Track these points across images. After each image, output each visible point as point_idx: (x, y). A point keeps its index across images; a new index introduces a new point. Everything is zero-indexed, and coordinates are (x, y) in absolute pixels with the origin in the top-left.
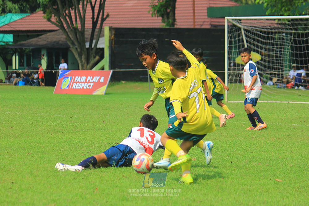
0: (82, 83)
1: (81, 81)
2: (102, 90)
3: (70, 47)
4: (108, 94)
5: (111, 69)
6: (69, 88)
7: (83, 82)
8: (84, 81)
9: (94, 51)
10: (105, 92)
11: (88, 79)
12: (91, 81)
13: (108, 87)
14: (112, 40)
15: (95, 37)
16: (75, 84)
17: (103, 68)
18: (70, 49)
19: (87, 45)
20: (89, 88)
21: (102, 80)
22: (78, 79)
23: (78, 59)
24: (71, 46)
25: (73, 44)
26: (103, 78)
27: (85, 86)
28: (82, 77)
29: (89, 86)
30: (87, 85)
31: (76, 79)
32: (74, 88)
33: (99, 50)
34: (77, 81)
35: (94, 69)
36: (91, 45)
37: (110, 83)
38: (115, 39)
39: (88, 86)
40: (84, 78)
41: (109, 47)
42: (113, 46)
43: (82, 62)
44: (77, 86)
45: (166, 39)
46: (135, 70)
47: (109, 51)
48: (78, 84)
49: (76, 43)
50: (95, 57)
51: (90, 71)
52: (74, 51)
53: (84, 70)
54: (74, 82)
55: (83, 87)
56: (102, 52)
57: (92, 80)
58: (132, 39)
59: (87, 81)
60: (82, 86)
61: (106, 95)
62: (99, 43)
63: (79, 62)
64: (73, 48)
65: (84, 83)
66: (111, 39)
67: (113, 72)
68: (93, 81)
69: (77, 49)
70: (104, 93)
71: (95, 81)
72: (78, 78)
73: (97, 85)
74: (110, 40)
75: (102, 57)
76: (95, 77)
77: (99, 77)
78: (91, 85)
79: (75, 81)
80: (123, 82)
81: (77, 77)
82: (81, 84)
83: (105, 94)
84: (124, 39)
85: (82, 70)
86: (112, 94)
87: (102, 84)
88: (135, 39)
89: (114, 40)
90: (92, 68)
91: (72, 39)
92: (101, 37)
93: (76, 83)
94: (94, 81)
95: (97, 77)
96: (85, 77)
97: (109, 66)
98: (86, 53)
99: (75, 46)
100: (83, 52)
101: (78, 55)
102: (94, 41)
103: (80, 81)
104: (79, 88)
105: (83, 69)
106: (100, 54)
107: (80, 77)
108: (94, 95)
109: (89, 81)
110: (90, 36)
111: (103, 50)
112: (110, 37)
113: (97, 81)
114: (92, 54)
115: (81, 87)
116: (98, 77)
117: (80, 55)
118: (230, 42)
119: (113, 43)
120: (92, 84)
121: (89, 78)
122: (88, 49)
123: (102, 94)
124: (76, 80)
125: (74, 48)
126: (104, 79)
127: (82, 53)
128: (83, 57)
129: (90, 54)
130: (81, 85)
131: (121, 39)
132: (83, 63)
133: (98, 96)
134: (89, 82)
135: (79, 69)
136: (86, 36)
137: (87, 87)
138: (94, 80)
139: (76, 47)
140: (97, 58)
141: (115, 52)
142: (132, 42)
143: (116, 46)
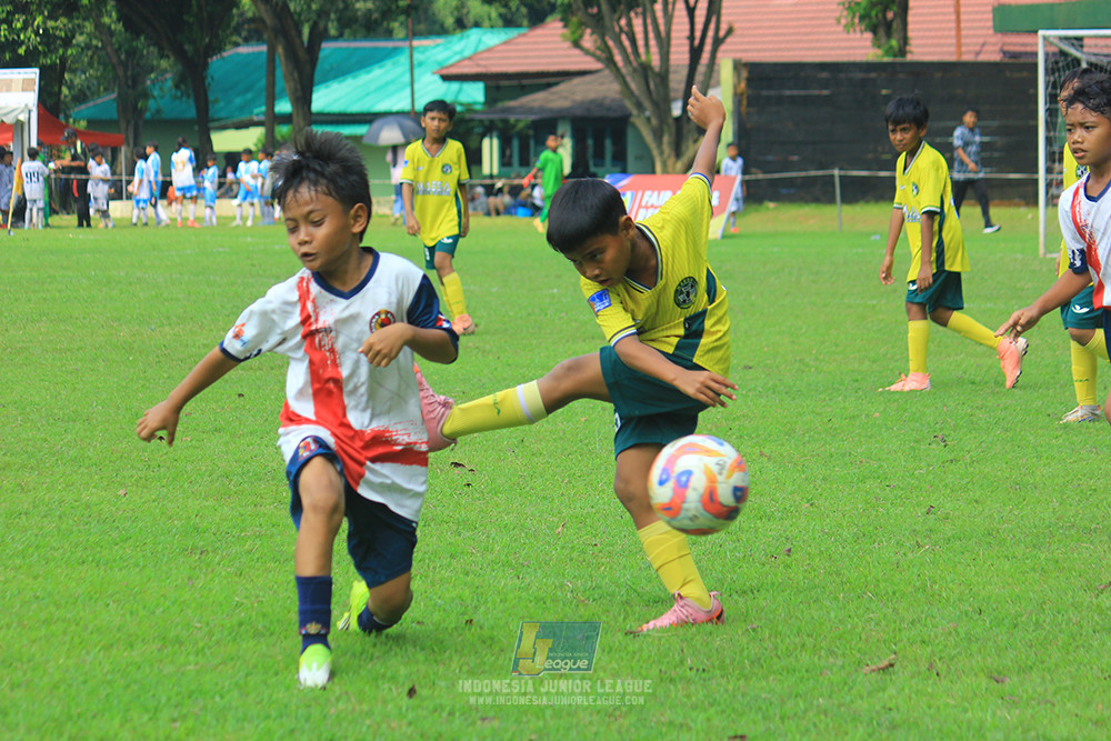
3: (630, 115)
10: (722, 233)
14: (742, 94)
16: (642, 211)
18: (633, 119)
19: (676, 110)
22: (651, 198)
23: (653, 146)
24: (635, 112)
25: (639, 106)
28: (662, 193)
31: (646, 197)
34: (650, 204)
38: (750, 92)
41: (734, 112)
42: (743, 109)
43: (662, 153)
45: (884, 92)
46: (803, 174)
48: (651, 210)
49: (647, 104)
51: (680, 177)
52: (642, 126)
53: (669, 173)
54: (640, 206)
58: (794, 92)
61: (726, 241)
63: (655, 152)
64: (639, 116)
66: (739, 91)
69: (648, 119)
70: (720, 235)
74: (735, 93)
79: (643, 203)
80: (771, 205)
81: (648, 193)
83: (723, 237)
84: (771, 93)
85: (662, 173)
88: (801, 92)
89: (745, 96)
91: (636, 93)
92: (714, 85)
93: (646, 207)
98: (673, 130)
99: (645, 110)
100: (665, 129)
101: (651, 134)
105: (665, 172)
107: (656, 194)
110: (682, 86)
112: (735, 87)
114: (688, 131)
117: (658, 135)
118: (1051, 98)
119: (745, 102)
122: (677, 120)
123: (715, 237)
124: (647, 202)
125: (642, 116)
126: (719, 198)
127: (663, 130)
128: (666, 139)
129: (685, 131)
131: (764, 93)
132: (666, 155)
135: (653, 172)
136: (673, 85)
139: (647, 114)
141: (749, 125)
142: (793, 99)
143: (752, 110)
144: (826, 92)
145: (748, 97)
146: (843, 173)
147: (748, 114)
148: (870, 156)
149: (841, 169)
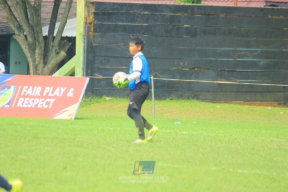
0: (34, 97)
1: (33, 95)
2: (70, 112)
3: (13, 34)
4: (80, 119)
5: (87, 75)
6: (11, 106)
7: (37, 97)
8: (39, 95)
9: (56, 42)
10: (75, 116)
11: (46, 92)
12: (50, 95)
13: (81, 106)
14: (90, 23)
16: (21, 99)
17: (73, 74)
18: (14, 37)
19: (45, 32)
20: (47, 106)
21: (70, 94)
22: (27, 90)
23: (28, 55)
24: (16, 32)
25: (20, 28)
26: (72, 90)
27: (41, 103)
28: (35, 87)
29: (48, 103)
30: (43, 102)
31: (24, 90)
32: (21, 106)
33: (66, 40)
36: (51, 30)
38: (96, 22)
39: (46, 104)
40: (38, 90)
41: (84, 35)
42: (91, 34)
43: (34, 61)
44: (26, 102)
45: (186, 26)
47: (84, 43)
48: (27, 99)
49: (25, 27)
50: (58, 53)
51: (49, 77)
52: (22, 41)
53: (39, 74)
54: (20, 96)
55: (36, 105)
56: (71, 44)
57: (53, 92)
58: (125, 24)
59: (44, 95)
60: (35, 103)
61: (76, 120)
63: (30, 60)
64: (19, 35)
65: (39, 97)
66: (89, 21)
67: (91, 80)
68: (53, 95)
69: (26, 37)
70: (73, 117)
71: (58, 95)
73: (63, 102)
74: (86, 23)
75: (71, 53)
76: (58, 88)
77: (65, 88)
78: (50, 102)
79: (22, 94)
80: (108, 98)
81: (26, 87)
82: (33, 99)
84: (110, 23)
85: (34, 74)
86: (87, 119)
87: (71, 101)
89: (93, 24)
90: (52, 72)
91: (18, 19)
92: (71, 18)
93: (24, 97)
94: (56, 96)
95: (62, 88)
96: (40, 88)
97: (83, 69)
98: (43, 45)
99: (24, 31)
100: (37, 44)
101: (27, 47)
102: (58, 25)
103: (30, 95)
104: (29, 106)
105: (36, 73)
106: (67, 47)
107: (31, 88)
108: (56, 119)
109: (47, 94)
110: (50, 16)
111: (72, 40)
112: (86, 19)
113: (61, 95)
114: (53, 47)
115: (32, 105)
117: (32, 48)
119: (92, 30)
120: (52, 100)
121: (48, 89)
122: (45, 38)
123: (70, 117)
124: (25, 93)
125: (21, 34)
126: (74, 92)
127: (35, 45)
128: (37, 51)
129: (51, 47)
130: (33, 101)
131: (105, 23)
132: (37, 63)
133: (63, 122)
134: (47, 97)
135: (28, 73)
136: (43, 15)
137: (44, 105)
138: (57, 93)
139: (25, 33)
140: (63, 54)
141: (94, 45)
143: (97, 34)
147: (94, 36)
148: (175, 68)
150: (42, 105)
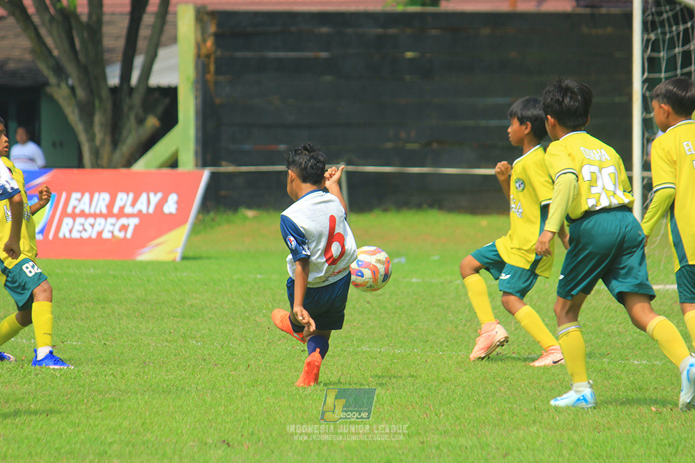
0: (95, 216)
1: (92, 211)
2: (170, 246)
3: (46, 83)
4: (194, 258)
5: (205, 164)
6: (46, 237)
7: (101, 215)
8: (104, 211)
9: (137, 99)
10: (182, 253)
11: (118, 204)
12: (128, 210)
13: (194, 231)
14: (208, 56)
15: (142, 44)
16: (68, 221)
17: (174, 164)
18: (49, 90)
19: (114, 79)
20: (121, 235)
21: (171, 207)
22: (80, 202)
23: (79, 128)
24: (53, 80)
25: (59, 71)
26: (173, 198)
27: (109, 228)
28: (96, 195)
29: (124, 228)
30: (114, 225)
31: (73, 202)
32: (67, 236)
33: (156, 95)
34: (77, 211)
35: (140, 166)
36: (126, 74)
37: (201, 217)
38: (219, 53)
39: (120, 230)
40: (102, 200)
41: (196, 82)
42: (210, 77)
43: (92, 139)
44: (78, 227)
45: (409, 55)
47: (196, 98)
48: (80, 220)
49: (70, 67)
50: (141, 121)
51: (124, 171)
52: (64, 100)
53: (103, 167)
54: (64, 214)
55: (100, 233)
56: (167, 101)
57: (133, 204)
58: (281, 54)
59: (116, 210)
60: (97, 228)
61: (187, 263)
62: (156, 67)
63: (83, 137)
64: (59, 85)
65: (105, 217)
66: (204, 51)
67: (214, 176)
68: (135, 210)
69: (72, 89)
70: (178, 256)
71: (144, 211)
72: (80, 200)
73: (154, 225)
74: (198, 56)
75: (169, 120)
76: (144, 196)
77: (159, 195)
78: (128, 225)
79: (69, 210)
80: (250, 213)
81: (76, 195)
82: (91, 220)
83: (184, 258)
84: (249, 54)
85: (93, 167)
86: (208, 258)
87: (172, 222)
88: (291, 54)
89: (212, 59)
90: (129, 162)
91: (56, 53)
92: (166, 45)
93: (74, 216)
94: (140, 211)
95: (152, 195)
96: (106, 196)
97: (196, 153)
98: (109, 105)
99: (67, 77)
100: (97, 103)
101: (76, 111)
102: (139, 61)
103: (87, 211)
104: (85, 235)
105: (97, 164)
106: (160, 109)
107: (87, 196)
108: (141, 262)
109: (122, 209)
110: (121, 43)
111: (171, 92)
112: (198, 47)
113: (151, 210)
114: (131, 108)
115: (91, 233)
116: (156, 194)
117: (87, 112)
118: (651, 64)
119: (212, 68)
121: (123, 199)
122: (114, 91)
123: (169, 258)
124: (75, 208)
125: (63, 85)
126: (178, 203)
127: (94, 105)
128: (98, 118)
129: (125, 109)
130: (92, 226)
131: (239, 54)
132: (98, 142)
133: (158, 266)
134: (121, 214)
135: (80, 165)
136: (107, 42)
137: (117, 233)
138: (142, 205)
139: (70, 82)
140: (152, 122)
141: (218, 101)
142: (280, 65)
143: (221, 78)
144: (324, 55)
145: (217, 60)
146: (351, 168)
147: (216, 83)
148: (389, 145)
149: (348, 164)
150: (112, 232)
